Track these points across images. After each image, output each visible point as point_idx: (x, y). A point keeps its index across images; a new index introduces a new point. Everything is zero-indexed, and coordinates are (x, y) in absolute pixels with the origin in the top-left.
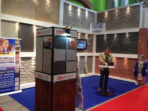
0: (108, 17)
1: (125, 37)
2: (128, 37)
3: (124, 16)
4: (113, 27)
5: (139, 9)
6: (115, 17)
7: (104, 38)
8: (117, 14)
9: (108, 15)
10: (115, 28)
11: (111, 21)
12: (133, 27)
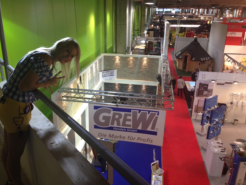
0: (121, 63)
1: (141, 89)
2: (145, 89)
3: (141, 67)
4: (127, 75)
5: (157, 62)
6: (130, 65)
7: (115, 87)
8: (131, 62)
9: (120, 60)
10: (129, 78)
11: (125, 69)
12: (150, 79)
